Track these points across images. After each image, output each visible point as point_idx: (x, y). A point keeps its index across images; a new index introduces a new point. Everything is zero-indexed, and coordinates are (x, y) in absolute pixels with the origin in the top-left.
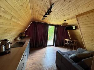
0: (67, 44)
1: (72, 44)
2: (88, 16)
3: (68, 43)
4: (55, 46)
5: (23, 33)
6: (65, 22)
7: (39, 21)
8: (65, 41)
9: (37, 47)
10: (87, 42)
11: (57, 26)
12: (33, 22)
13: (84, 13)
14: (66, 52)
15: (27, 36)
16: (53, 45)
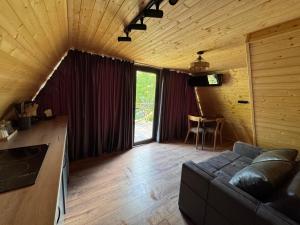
0: (196, 130)
1: (210, 130)
2: (291, 38)
3: (201, 130)
4: (161, 141)
5: (28, 103)
6: (200, 58)
7: (99, 48)
8: (191, 121)
9: (97, 155)
10: (262, 124)
11: (164, 75)
12: (70, 52)
13: (278, 26)
14: (208, 162)
15: (48, 113)
16: (153, 140)
